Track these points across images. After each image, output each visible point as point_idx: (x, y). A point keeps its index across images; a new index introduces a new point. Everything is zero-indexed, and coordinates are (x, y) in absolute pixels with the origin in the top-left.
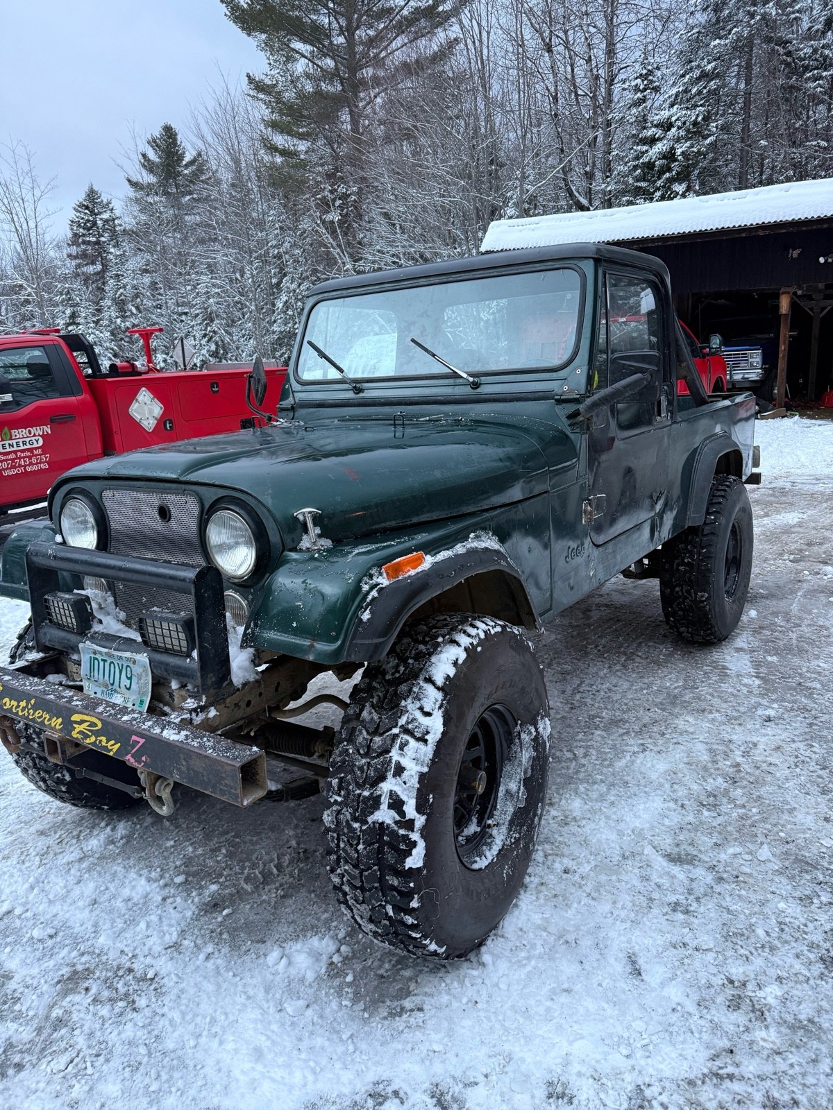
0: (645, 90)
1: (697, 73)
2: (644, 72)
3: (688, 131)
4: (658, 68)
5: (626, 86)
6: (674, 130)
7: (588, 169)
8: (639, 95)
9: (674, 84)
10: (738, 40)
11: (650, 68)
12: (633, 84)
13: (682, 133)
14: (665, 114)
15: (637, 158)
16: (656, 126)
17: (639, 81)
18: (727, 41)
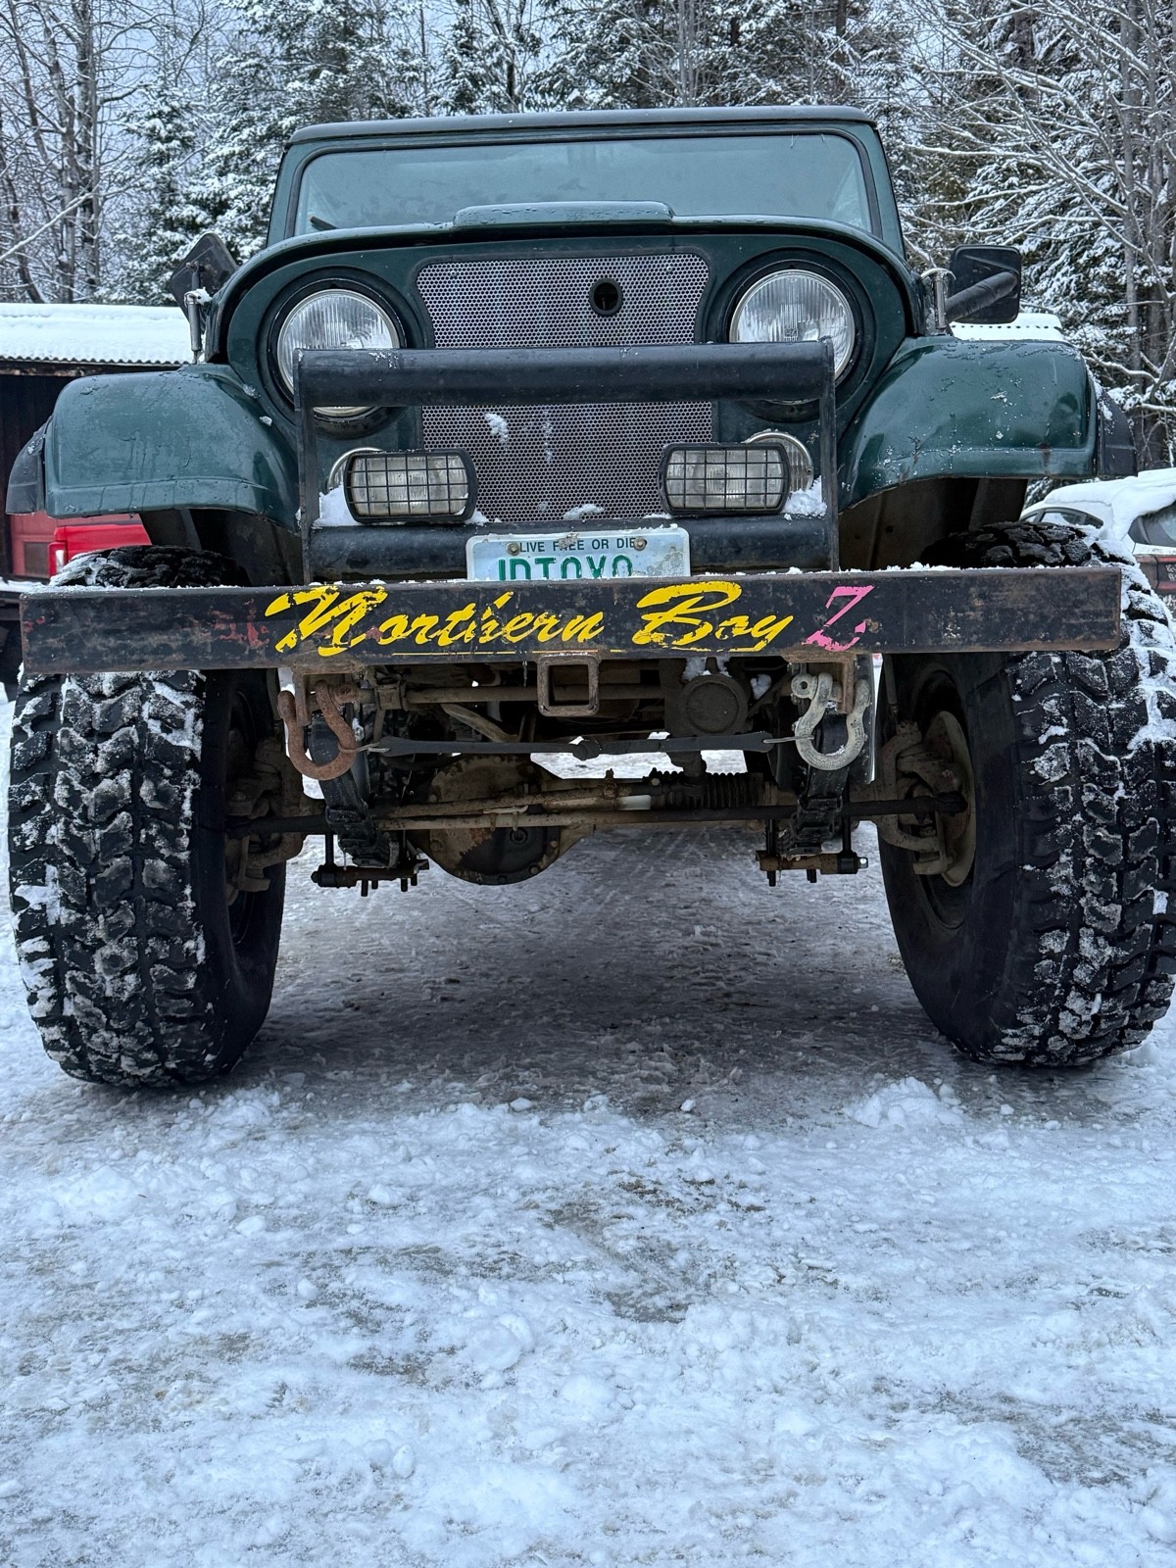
0: (169, 139)
1: (261, 129)
2: (167, 109)
3: (255, 218)
4: (188, 108)
5: (133, 125)
6: (231, 214)
7: (64, 258)
8: (158, 146)
9: (222, 140)
10: (329, 91)
11: (175, 104)
12: (148, 124)
13: (247, 222)
14: (214, 185)
15: (163, 251)
16: (195, 202)
17: (157, 122)
18: (313, 88)
